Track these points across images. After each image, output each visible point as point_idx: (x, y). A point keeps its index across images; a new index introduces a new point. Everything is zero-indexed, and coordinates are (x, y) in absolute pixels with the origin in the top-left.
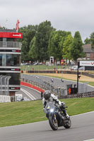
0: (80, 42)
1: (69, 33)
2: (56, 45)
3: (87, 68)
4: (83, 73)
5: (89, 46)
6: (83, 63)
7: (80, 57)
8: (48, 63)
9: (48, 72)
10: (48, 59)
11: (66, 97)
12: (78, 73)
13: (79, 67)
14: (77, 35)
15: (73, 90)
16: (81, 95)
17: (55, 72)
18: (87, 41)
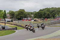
1: (2, 11)
3: (8, 21)
4: (7, 23)
5: (9, 14)
7: (6, 18)
12: (5, 23)
14: (5, 11)
15: (4, 28)
16: (6, 30)
18: (8, 13)
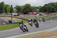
0: (12, 8)
1: (9, 5)
2: (5, 9)
3: (14, 15)
4: (13, 17)
5: (15, 9)
6: (13, 14)
7: (12, 12)
8: (3, 14)
9: (3, 17)
10: (3, 13)
11: (8, 24)
12: (12, 17)
13: (12, 15)
15: (10, 22)
16: (13, 23)
17: (5, 17)
